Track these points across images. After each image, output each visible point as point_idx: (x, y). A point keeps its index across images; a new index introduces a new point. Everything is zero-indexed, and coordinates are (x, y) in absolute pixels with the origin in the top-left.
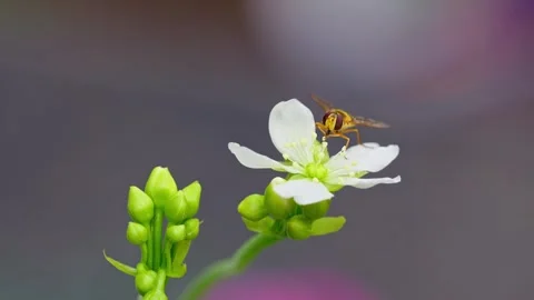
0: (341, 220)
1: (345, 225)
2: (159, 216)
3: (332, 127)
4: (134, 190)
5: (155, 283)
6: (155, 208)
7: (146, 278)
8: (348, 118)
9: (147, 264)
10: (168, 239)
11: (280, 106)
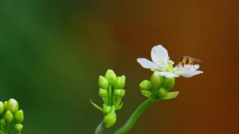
0: (177, 93)
1: (179, 94)
2: (110, 87)
3: (185, 62)
4: (101, 77)
5: (111, 110)
6: (109, 84)
7: (107, 108)
8: (190, 58)
9: (106, 105)
10: (114, 95)
11: (155, 47)
